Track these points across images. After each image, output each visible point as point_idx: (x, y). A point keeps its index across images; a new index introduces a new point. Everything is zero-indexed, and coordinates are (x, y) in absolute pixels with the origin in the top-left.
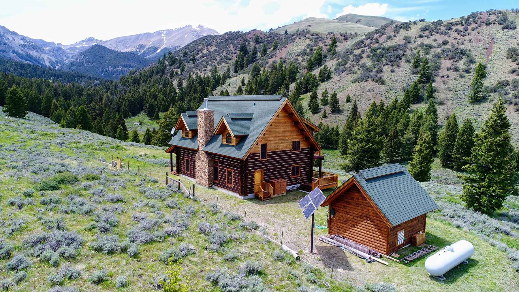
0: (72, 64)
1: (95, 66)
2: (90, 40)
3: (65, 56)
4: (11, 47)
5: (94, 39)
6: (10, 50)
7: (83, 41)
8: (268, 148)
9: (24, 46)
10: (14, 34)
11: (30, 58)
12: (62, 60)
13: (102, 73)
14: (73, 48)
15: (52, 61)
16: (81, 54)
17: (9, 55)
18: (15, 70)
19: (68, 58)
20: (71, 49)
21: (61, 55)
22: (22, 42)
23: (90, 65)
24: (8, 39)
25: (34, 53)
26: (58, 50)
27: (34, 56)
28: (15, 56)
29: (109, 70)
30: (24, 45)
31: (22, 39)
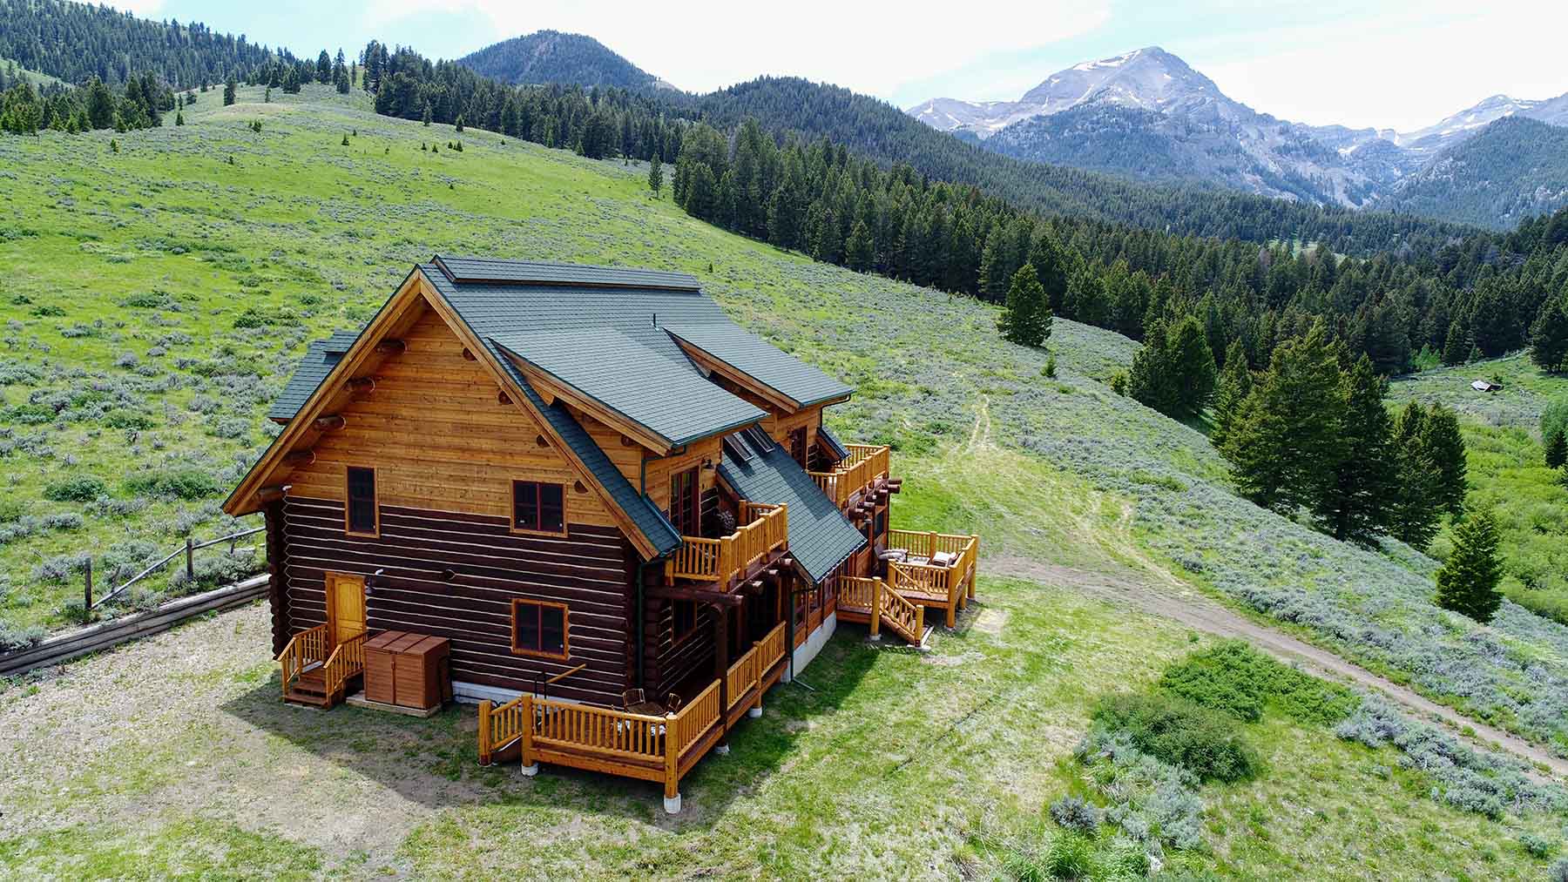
0: (1411, 190)
1: (1484, 189)
2: (1492, 103)
3: (1401, 167)
4: (1250, 158)
5: (1506, 101)
6: (1246, 166)
7: (1467, 112)
8: (380, 489)
9: (1284, 151)
10: (1267, 119)
11: (1297, 182)
12: (1390, 179)
13: (1507, 211)
14: (1429, 139)
15: (1356, 187)
16: (1445, 154)
17: (1242, 179)
18: (1227, 219)
19: (1405, 170)
20: (1420, 143)
21: (1387, 164)
22: (1281, 141)
23: (1467, 189)
24: (1248, 136)
25: (1307, 169)
26: (1381, 149)
27: (1308, 176)
28: (1256, 182)
29: (1533, 199)
30: (1284, 147)
31: (1281, 133)
